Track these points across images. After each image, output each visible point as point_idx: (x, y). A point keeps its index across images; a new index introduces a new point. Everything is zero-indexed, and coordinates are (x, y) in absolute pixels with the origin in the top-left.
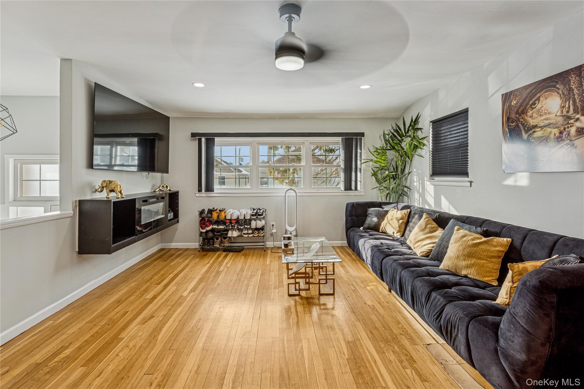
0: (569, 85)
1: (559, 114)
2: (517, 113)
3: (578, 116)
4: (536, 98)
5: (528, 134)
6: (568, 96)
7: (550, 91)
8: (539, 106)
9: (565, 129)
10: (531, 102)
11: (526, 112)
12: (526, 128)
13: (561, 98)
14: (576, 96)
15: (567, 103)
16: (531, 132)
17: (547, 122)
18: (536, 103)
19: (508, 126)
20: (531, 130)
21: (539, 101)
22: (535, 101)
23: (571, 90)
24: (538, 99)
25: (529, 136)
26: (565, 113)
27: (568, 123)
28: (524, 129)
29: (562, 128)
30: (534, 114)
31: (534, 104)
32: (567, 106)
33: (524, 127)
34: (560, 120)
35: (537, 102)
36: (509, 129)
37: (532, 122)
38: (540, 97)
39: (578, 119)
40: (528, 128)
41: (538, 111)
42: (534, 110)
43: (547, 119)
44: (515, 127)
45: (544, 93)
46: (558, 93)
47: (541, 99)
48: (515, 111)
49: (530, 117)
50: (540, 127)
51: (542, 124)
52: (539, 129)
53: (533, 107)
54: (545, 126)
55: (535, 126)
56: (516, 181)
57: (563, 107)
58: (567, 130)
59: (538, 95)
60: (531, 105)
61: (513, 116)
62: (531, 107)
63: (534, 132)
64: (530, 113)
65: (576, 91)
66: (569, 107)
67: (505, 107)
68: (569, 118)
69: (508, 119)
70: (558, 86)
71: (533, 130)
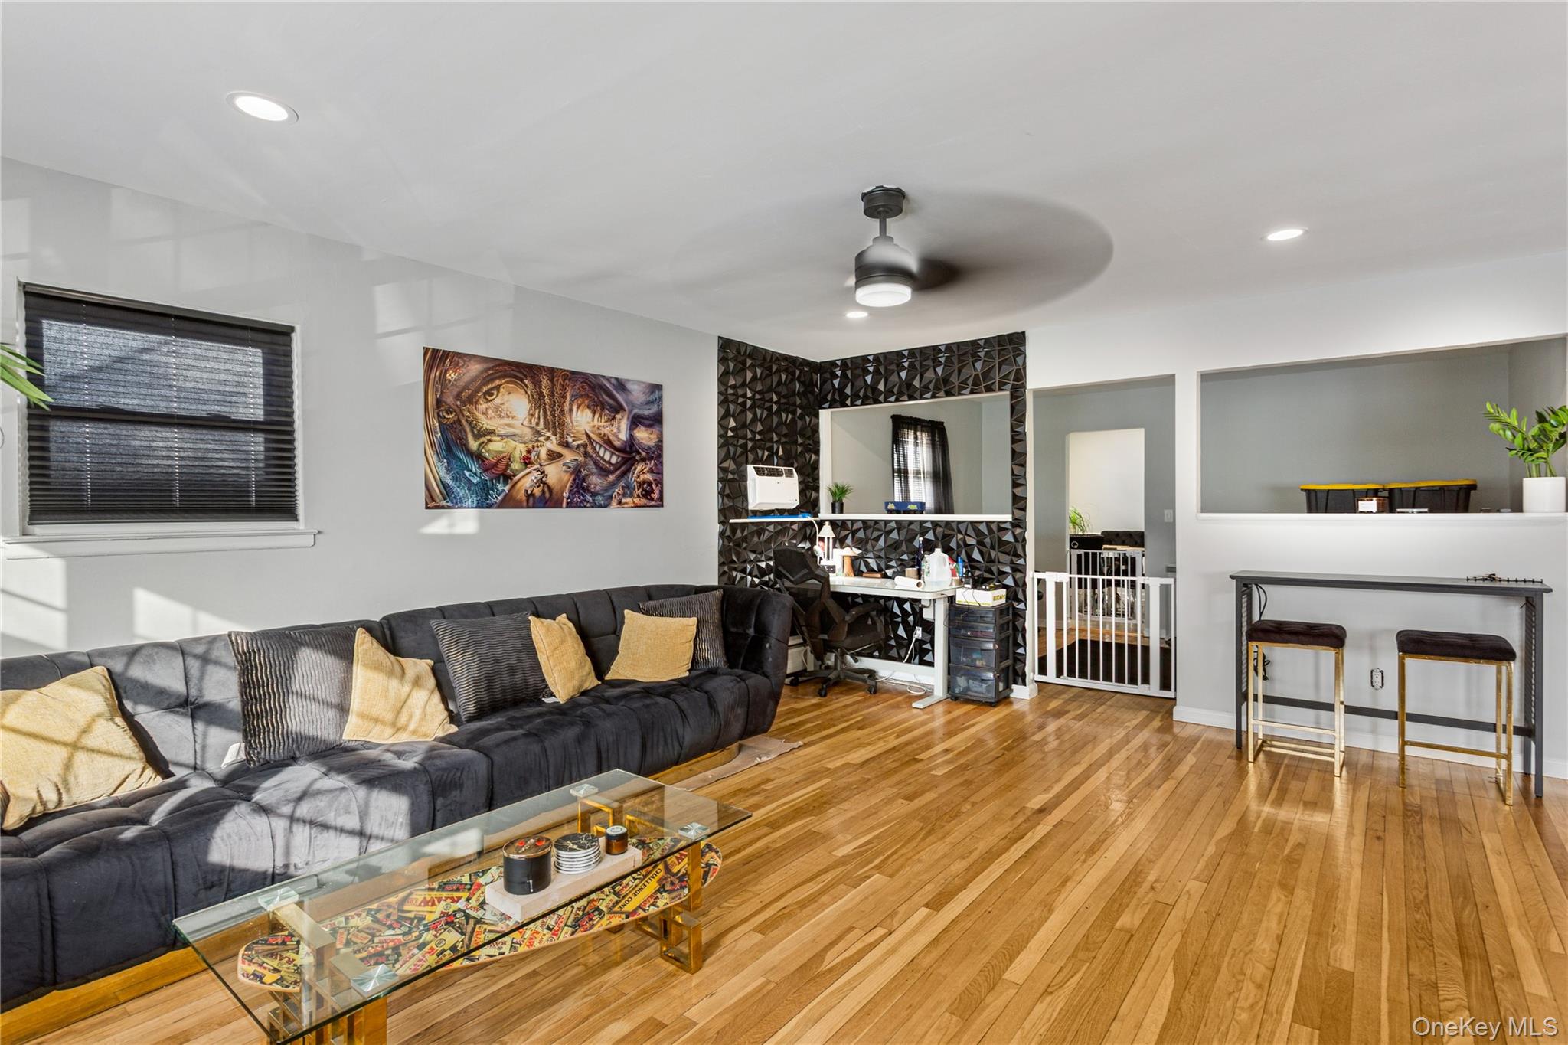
0: (540, 388)
1: (526, 423)
2: (458, 396)
3: (549, 434)
4: (494, 385)
5: (479, 442)
6: (537, 400)
7: (515, 383)
8: (498, 401)
9: (533, 447)
10: (485, 389)
11: (476, 403)
12: (476, 432)
13: (529, 401)
14: (547, 407)
15: (537, 412)
16: (483, 439)
17: (509, 431)
18: (492, 394)
19: (439, 416)
20: (484, 436)
21: (498, 392)
22: (492, 389)
23: (541, 395)
24: (498, 388)
25: (480, 445)
26: (534, 425)
27: (537, 441)
28: (473, 432)
29: (530, 446)
30: (490, 412)
31: (489, 393)
32: (537, 416)
33: (472, 429)
34: (528, 433)
35: (495, 393)
36: (439, 422)
37: (486, 423)
38: (500, 385)
39: (548, 438)
40: (479, 431)
41: (497, 408)
42: (489, 404)
43: (509, 426)
44: (454, 422)
45: (507, 382)
46: (526, 393)
47: (502, 390)
48: (455, 393)
49: (483, 414)
50: (499, 436)
51: (502, 432)
52: (499, 439)
53: (490, 398)
54: (507, 436)
55: (492, 432)
56: (451, 525)
57: (532, 415)
58: (536, 449)
59: (498, 382)
60: (485, 394)
61: (450, 400)
62: (485, 397)
63: (490, 441)
64: (482, 406)
65: (547, 400)
66: (539, 418)
67: (432, 376)
68: (539, 433)
69: (439, 403)
70: (526, 381)
71: (489, 437)
